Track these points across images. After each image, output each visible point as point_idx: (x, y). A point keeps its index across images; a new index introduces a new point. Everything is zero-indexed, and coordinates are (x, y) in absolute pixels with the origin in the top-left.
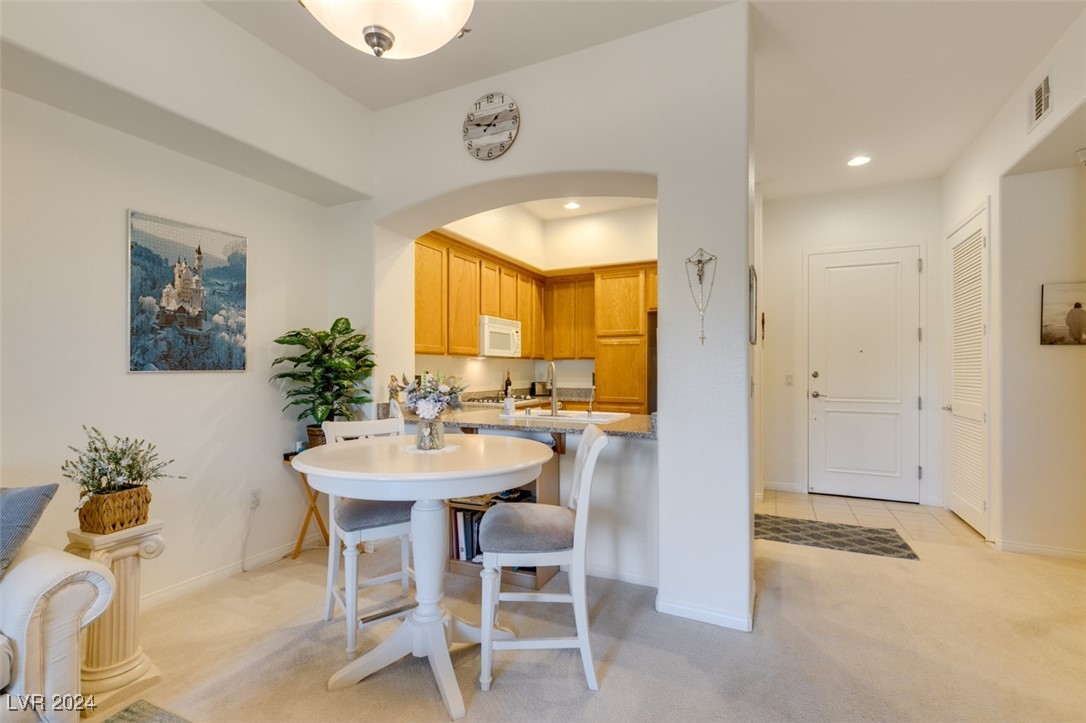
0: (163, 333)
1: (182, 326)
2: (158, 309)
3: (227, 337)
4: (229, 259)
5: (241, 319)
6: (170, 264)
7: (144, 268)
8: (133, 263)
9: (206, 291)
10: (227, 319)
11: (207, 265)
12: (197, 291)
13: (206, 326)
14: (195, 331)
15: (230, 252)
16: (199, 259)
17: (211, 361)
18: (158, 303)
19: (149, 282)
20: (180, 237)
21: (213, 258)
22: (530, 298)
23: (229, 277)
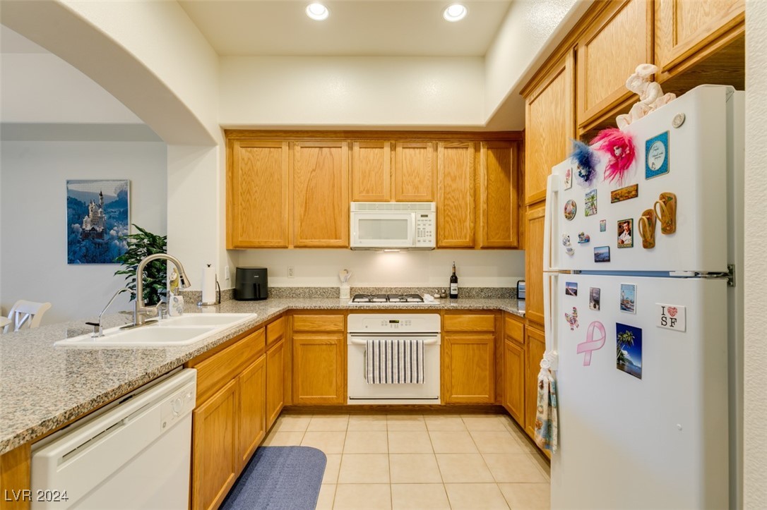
0: (84, 243)
1: (93, 239)
2: (81, 230)
3: (118, 243)
4: (118, 195)
5: (125, 231)
6: (87, 205)
7: (74, 209)
8: (68, 207)
9: (106, 217)
10: (118, 232)
11: (107, 202)
12: (101, 218)
13: (106, 237)
14: (100, 241)
15: (118, 191)
16: (101, 199)
17: (108, 258)
18: (81, 227)
19: (76, 216)
20: (94, 189)
21: (109, 197)
22: (468, 169)
23: (120, 207)
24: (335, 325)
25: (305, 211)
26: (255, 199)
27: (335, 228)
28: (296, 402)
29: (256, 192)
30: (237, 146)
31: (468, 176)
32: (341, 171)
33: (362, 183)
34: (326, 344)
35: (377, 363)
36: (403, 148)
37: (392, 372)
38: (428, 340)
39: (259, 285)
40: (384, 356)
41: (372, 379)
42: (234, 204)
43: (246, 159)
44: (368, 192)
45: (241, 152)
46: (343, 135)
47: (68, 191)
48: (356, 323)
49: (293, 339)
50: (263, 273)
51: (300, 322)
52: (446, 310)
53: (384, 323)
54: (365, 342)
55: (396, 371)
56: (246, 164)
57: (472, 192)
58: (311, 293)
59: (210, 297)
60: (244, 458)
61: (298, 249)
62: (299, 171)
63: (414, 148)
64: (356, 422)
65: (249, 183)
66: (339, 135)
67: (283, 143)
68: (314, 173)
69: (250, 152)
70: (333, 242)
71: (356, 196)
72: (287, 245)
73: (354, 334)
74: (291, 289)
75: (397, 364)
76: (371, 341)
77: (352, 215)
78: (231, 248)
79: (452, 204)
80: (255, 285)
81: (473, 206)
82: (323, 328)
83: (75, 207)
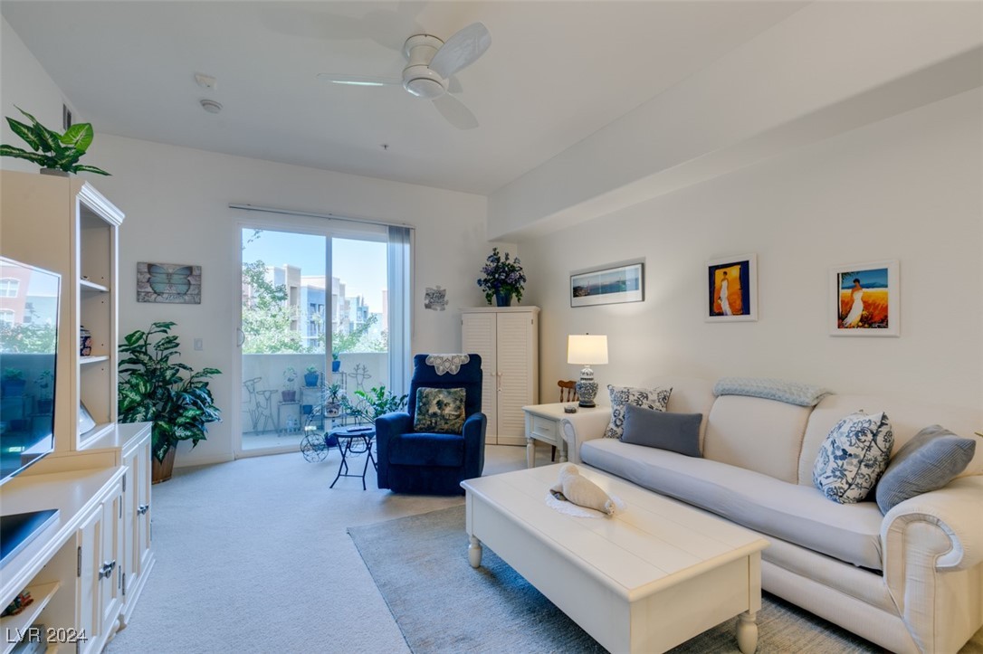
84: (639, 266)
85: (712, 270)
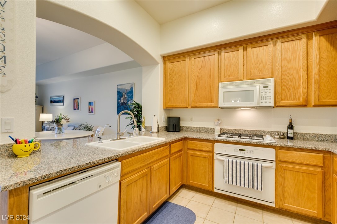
4: (131, 89)
6: (122, 93)
8: (118, 94)
9: (127, 97)
11: (127, 92)
12: (126, 98)
14: (125, 106)
15: (131, 87)
18: (121, 101)
19: (120, 98)
20: (124, 87)
21: (128, 90)
22: (301, 53)
23: (131, 93)
24: (208, 148)
25: (196, 89)
26: (174, 86)
27: (211, 97)
28: (188, 184)
29: (175, 82)
30: (167, 63)
31: (301, 58)
32: (214, 67)
33: (226, 72)
34: (203, 157)
35: (231, 173)
36: (252, 48)
37: (240, 180)
38: (265, 164)
39: (175, 125)
40: (235, 169)
41: (227, 181)
42: (166, 89)
43: (171, 68)
44: (229, 76)
45: (169, 65)
46: (215, 48)
47: (118, 89)
48: (219, 148)
49: (187, 152)
50: (178, 119)
51: (190, 144)
52: (280, 147)
53: (236, 150)
54: (224, 159)
55: (242, 179)
56: (171, 70)
57: (305, 68)
58: (200, 130)
59: (155, 130)
60: (154, 207)
61: (193, 109)
62: (193, 70)
63: (259, 47)
64: (218, 202)
65: (172, 79)
66: (213, 48)
67: (186, 58)
68: (200, 70)
69: (173, 65)
70: (210, 104)
71: (222, 80)
72: (188, 107)
73: (218, 154)
74: (191, 127)
75: (243, 176)
76: (227, 160)
77: (220, 89)
78: (165, 108)
79: (287, 78)
80: (174, 125)
81: (305, 77)
82: (201, 149)
83: (119, 94)
84: (63, 97)
85: (74, 99)
